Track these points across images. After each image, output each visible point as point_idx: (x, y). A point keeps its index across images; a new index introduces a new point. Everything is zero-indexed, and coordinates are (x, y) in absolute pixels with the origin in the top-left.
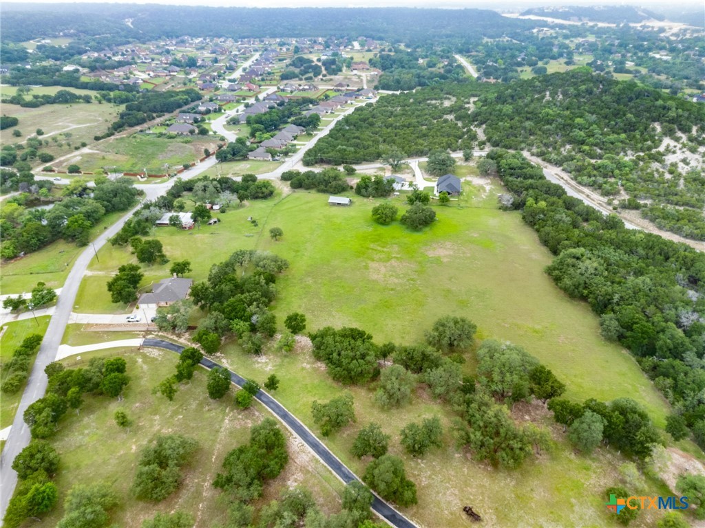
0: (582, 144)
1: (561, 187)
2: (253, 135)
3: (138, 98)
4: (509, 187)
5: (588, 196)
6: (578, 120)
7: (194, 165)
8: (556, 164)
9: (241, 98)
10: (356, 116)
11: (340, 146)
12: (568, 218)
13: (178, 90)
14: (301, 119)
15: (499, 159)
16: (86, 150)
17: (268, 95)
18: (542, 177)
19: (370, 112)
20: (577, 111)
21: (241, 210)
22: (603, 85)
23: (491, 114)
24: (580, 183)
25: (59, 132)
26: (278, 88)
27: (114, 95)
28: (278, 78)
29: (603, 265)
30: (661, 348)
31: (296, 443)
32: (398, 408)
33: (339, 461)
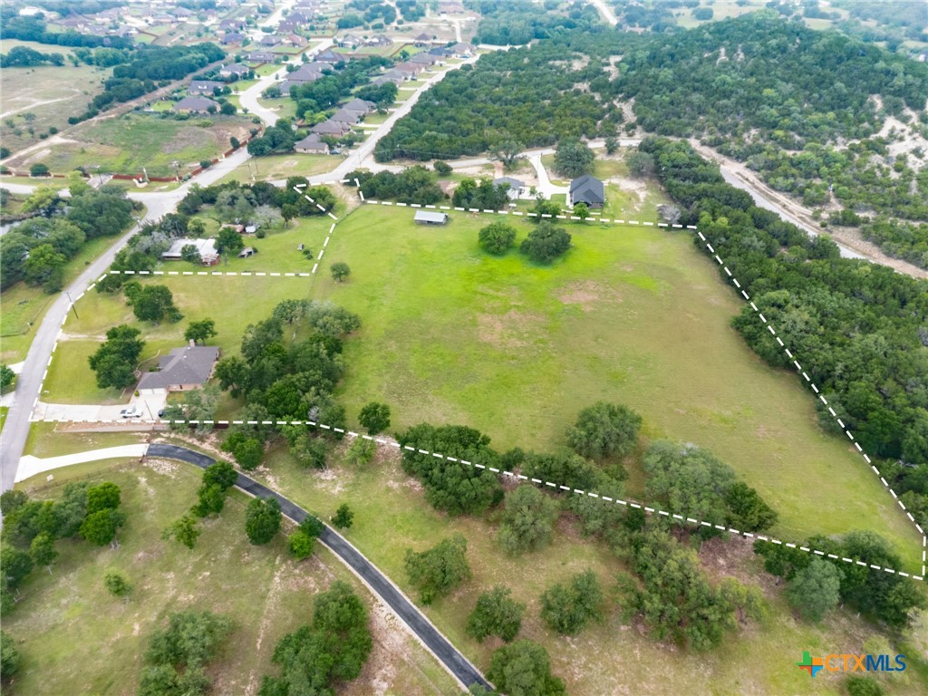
0: (773, 127)
1: (746, 195)
2: (301, 115)
3: (132, 57)
4: (672, 194)
5: (784, 206)
6: (768, 92)
7: (216, 161)
8: (737, 158)
9: (282, 57)
10: (449, 85)
11: (427, 132)
12: (761, 243)
13: (189, 45)
14: (370, 89)
15: (658, 151)
16: (57, 140)
17: (321, 52)
18: (719, 179)
19: (469, 78)
20: (765, 78)
21: (287, 233)
22: (801, 39)
23: (641, 82)
24: (773, 187)
25: (17, 111)
26: (335, 42)
27: (97, 54)
28: (334, 26)
29: (815, 316)
30: (910, 450)
31: (382, 614)
32: (531, 552)
33: (449, 642)
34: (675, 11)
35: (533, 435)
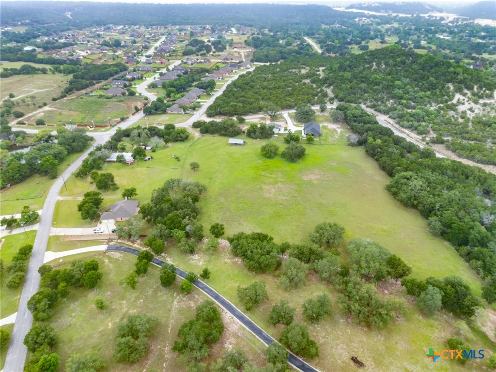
0: (401, 99)
1: (390, 129)
2: (168, 95)
3: (81, 70)
4: (354, 130)
5: (408, 135)
6: (397, 82)
7: (128, 118)
8: (384, 113)
9: (156, 69)
10: (241, 81)
11: (232, 103)
12: (398, 151)
13: (110, 64)
14: (202, 83)
15: (346, 110)
16: (47, 108)
17: (175, 67)
18: (376, 123)
19: (250, 78)
20: (395, 76)
21: (166, 150)
22: (412, 58)
23: (336, 79)
24: (402, 126)
25: (26, 95)
26: (182, 61)
27: (64, 68)
28: (181, 54)
29: (425, 183)
30: (473, 240)
31: (227, 316)
32: (296, 289)
33: (260, 328)
34: (350, 47)
35: (293, 238)
